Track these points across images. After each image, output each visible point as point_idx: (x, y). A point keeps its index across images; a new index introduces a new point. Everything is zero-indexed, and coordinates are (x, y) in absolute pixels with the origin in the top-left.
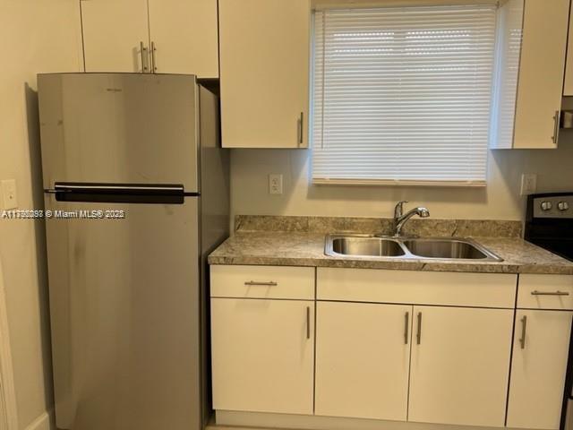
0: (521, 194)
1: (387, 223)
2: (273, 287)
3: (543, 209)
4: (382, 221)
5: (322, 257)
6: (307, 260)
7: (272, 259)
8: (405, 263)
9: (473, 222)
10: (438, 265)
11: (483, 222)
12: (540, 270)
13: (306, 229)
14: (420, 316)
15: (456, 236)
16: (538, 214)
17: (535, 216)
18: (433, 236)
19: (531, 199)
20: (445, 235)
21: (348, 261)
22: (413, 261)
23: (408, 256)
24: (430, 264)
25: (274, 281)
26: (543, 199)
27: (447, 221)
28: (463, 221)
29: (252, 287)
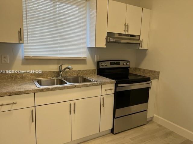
0: (95, 61)
1: (56, 73)
2: (14, 105)
3: (102, 65)
4: (54, 72)
5: (36, 88)
6: (31, 90)
7: (13, 92)
8: (69, 86)
9: (83, 70)
10: (80, 86)
11: (86, 70)
12: (107, 83)
13: (22, 78)
14: (75, 104)
15: (79, 75)
16: (101, 67)
17: (100, 67)
18: (71, 76)
19: (98, 63)
20: (76, 75)
21: (48, 88)
22: (71, 85)
23: (68, 84)
24: (77, 85)
25: (15, 102)
26: (101, 63)
27: (76, 71)
28: (80, 70)
29: (3, 106)
